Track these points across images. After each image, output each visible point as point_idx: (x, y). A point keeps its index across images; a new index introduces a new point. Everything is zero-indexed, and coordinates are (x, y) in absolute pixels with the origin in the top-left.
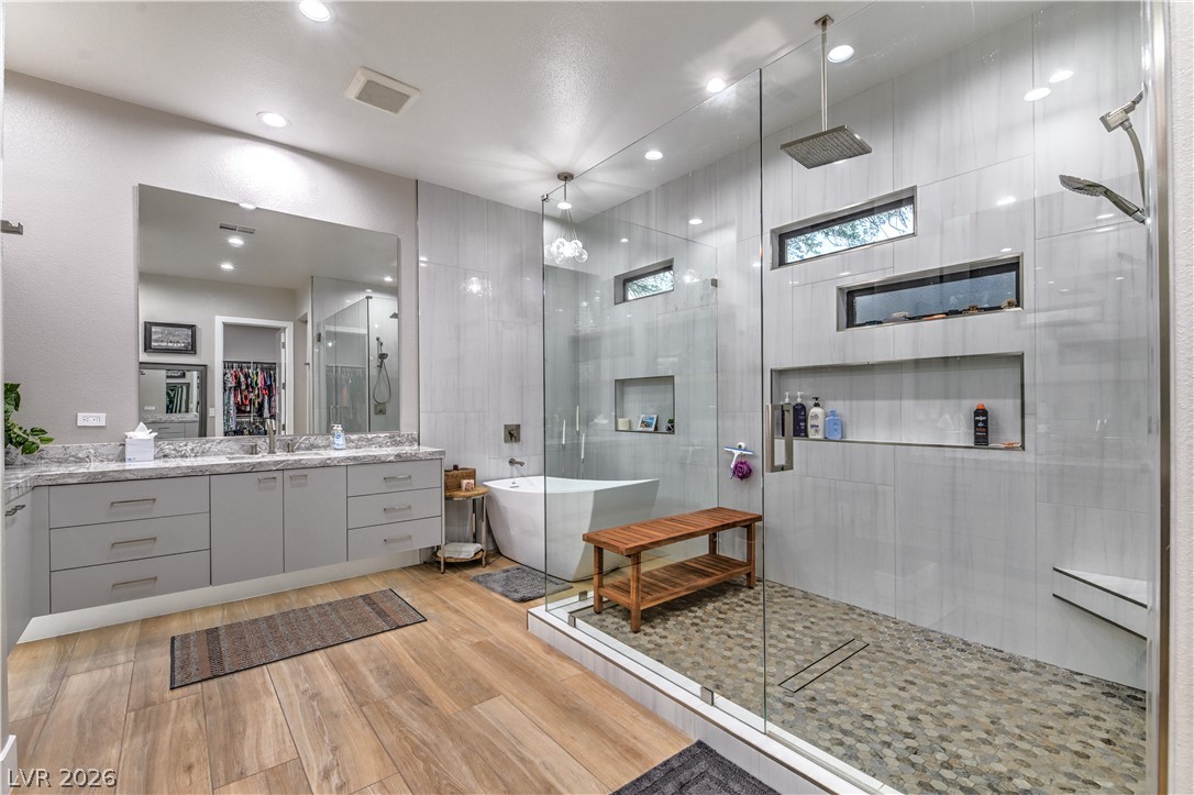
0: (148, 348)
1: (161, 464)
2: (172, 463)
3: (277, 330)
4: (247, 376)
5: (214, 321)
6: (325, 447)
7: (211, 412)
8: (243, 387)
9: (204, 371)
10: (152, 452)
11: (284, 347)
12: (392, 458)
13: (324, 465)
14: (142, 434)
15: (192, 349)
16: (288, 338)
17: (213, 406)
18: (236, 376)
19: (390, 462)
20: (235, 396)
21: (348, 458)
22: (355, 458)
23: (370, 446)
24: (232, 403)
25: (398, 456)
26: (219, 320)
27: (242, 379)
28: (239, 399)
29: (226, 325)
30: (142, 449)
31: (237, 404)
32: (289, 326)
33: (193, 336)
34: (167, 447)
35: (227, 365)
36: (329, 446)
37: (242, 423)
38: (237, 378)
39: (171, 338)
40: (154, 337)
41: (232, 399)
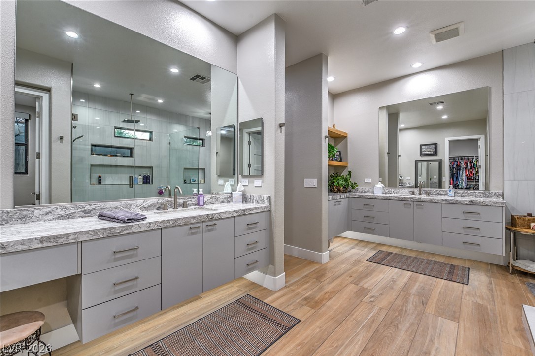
0: (422, 155)
1: (384, 195)
2: (388, 195)
3: (477, 140)
4: (471, 163)
5: (444, 140)
6: (445, 195)
7: (444, 179)
8: (470, 168)
9: (440, 162)
10: (381, 191)
11: (480, 148)
12: (467, 203)
13: (431, 202)
14: (380, 185)
15: (436, 153)
16: (481, 143)
17: (445, 176)
18: (466, 163)
19: (466, 204)
20: (466, 173)
21: (442, 200)
22: (446, 200)
23: (469, 196)
24: (464, 175)
25: (471, 202)
26: (447, 140)
27: (469, 164)
28: (468, 173)
29: (450, 142)
30: (379, 190)
31: (467, 175)
32: (482, 137)
33: (436, 148)
34: (386, 190)
35: (451, 158)
36: (447, 194)
37: (470, 184)
38: (466, 164)
39: (428, 150)
40: (423, 150)
41: (464, 173)
